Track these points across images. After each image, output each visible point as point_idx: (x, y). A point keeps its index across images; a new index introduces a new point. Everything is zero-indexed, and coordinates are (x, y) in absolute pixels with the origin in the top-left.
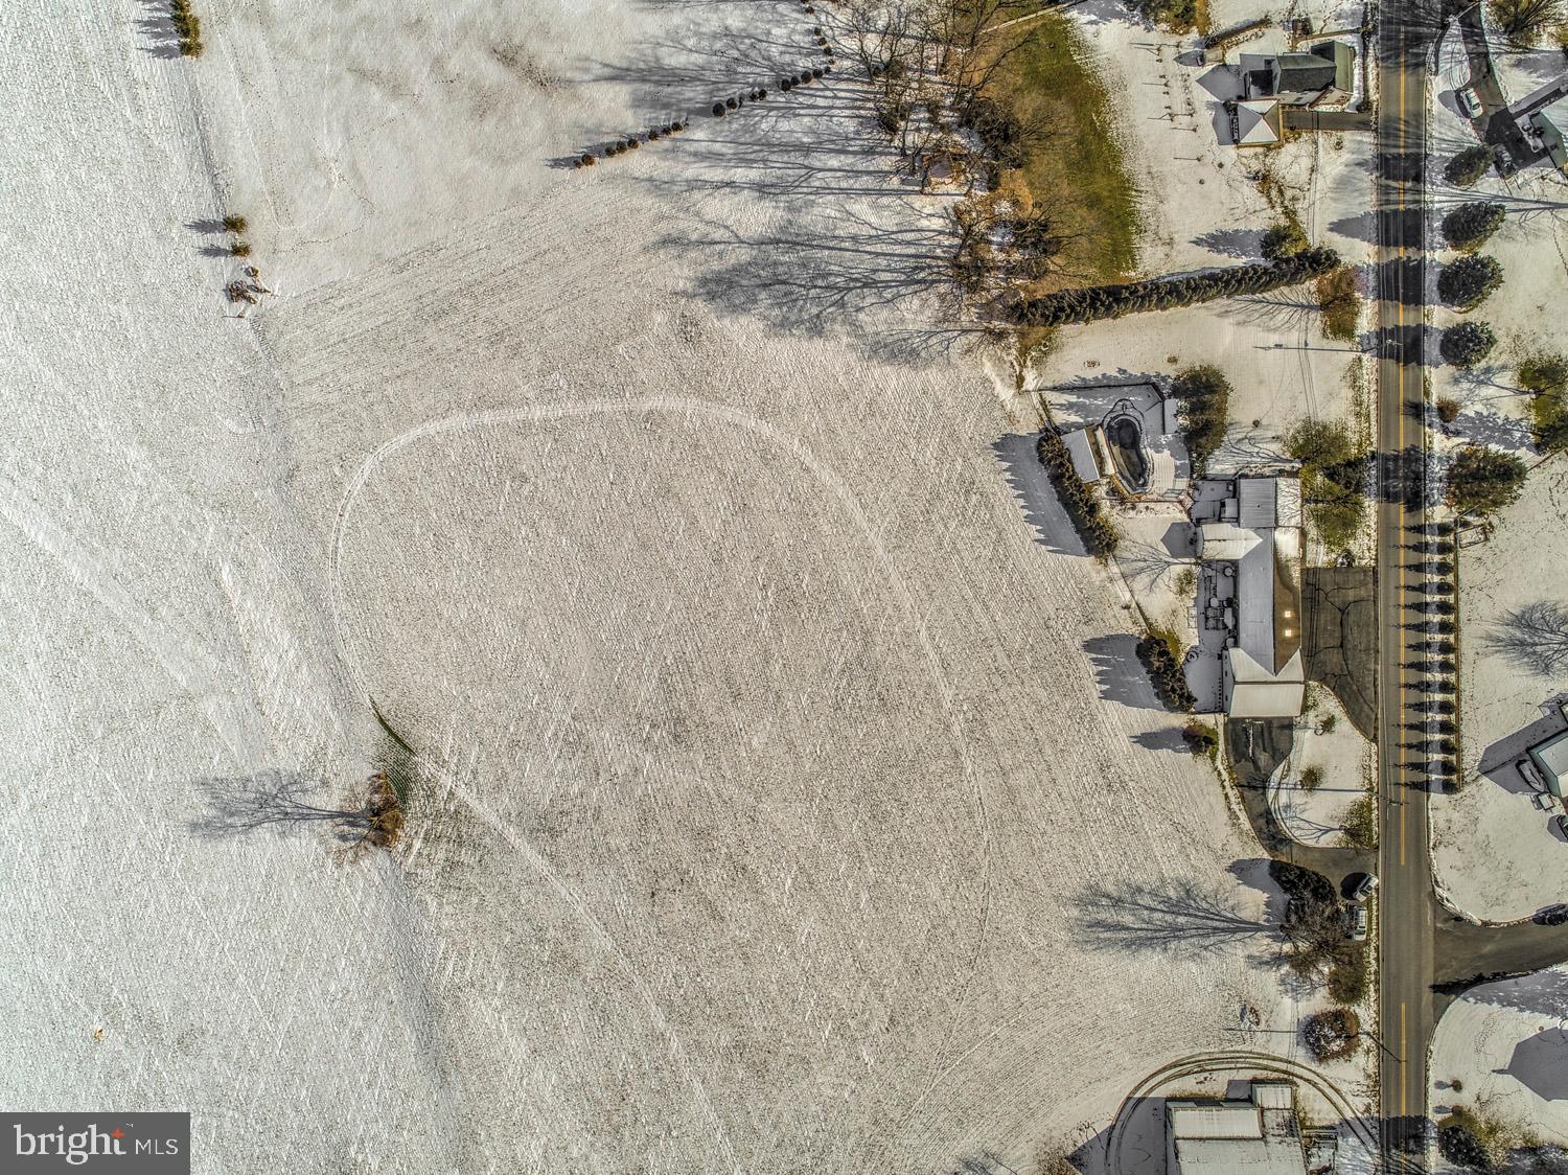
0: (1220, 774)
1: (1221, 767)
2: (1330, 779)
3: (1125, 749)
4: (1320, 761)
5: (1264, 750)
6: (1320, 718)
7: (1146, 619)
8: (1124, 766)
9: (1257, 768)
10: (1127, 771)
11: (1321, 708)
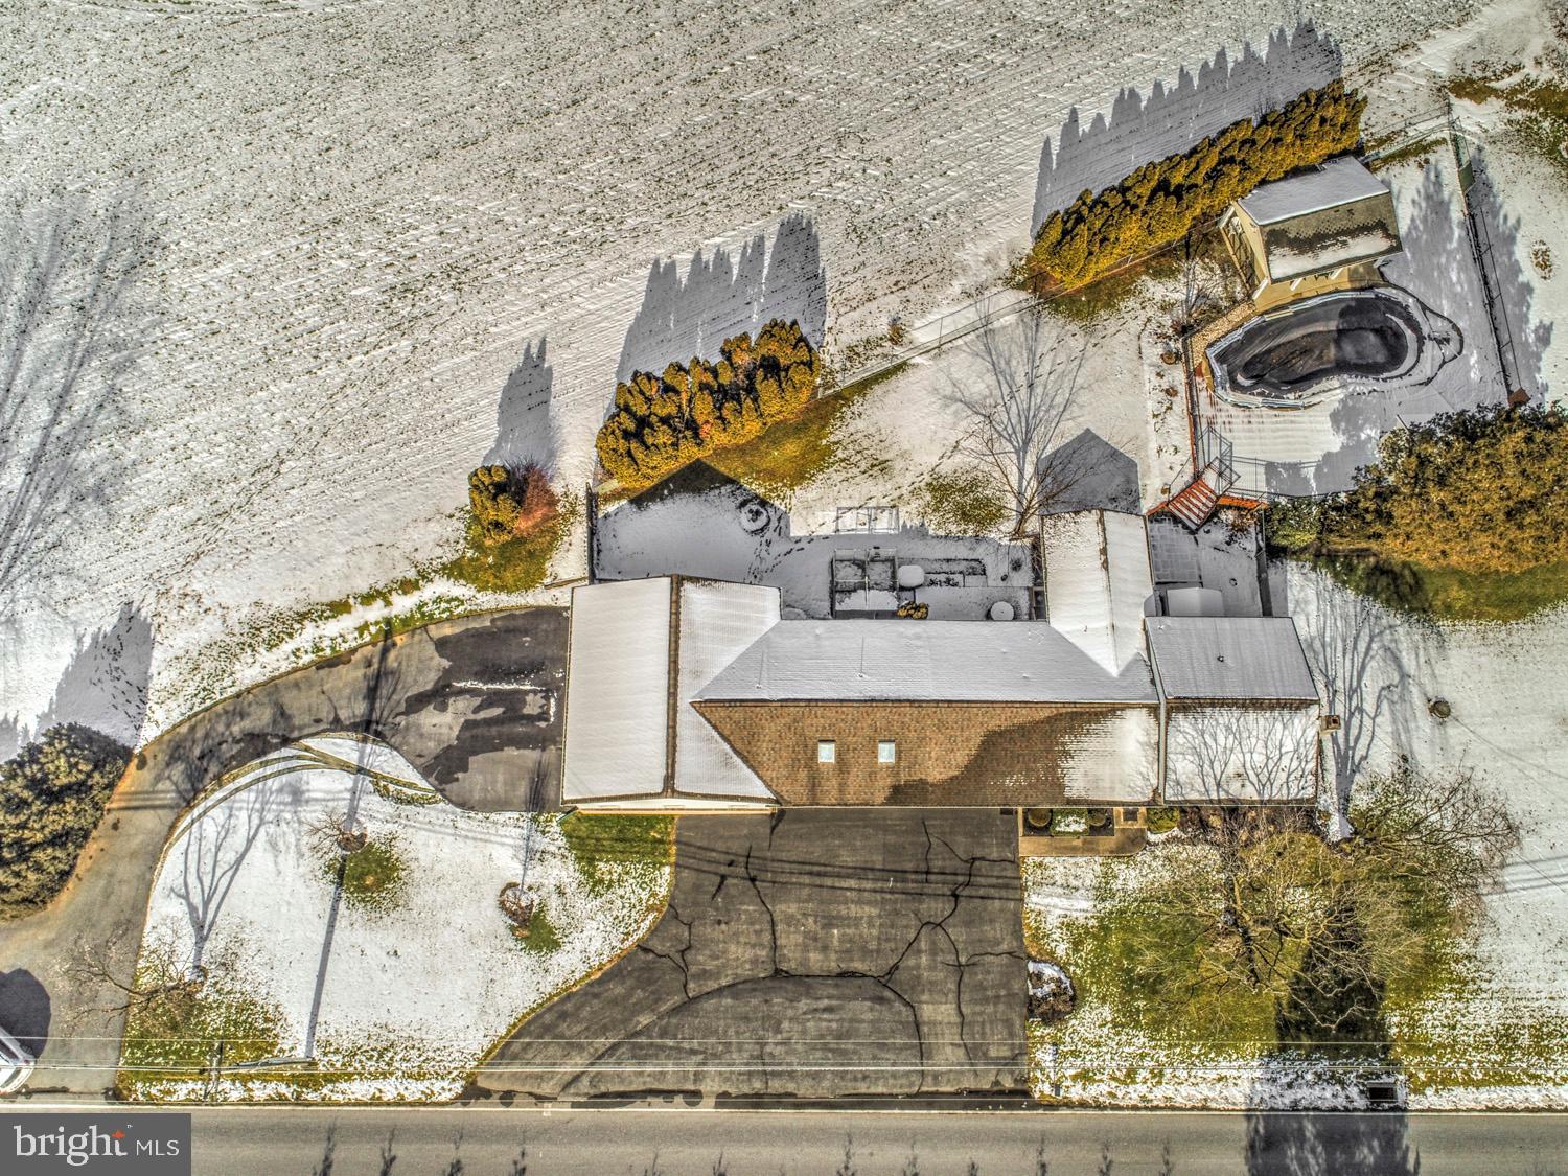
0: (407, 586)
1: (428, 592)
2: (359, 936)
3: (503, 327)
4: (417, 901)
5: (468, 725)
6: (554, 902)
7: (863, 386)
8: (456, 327)
9: (418, 703)
10: (442, 335)
11: (583, 904)
